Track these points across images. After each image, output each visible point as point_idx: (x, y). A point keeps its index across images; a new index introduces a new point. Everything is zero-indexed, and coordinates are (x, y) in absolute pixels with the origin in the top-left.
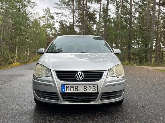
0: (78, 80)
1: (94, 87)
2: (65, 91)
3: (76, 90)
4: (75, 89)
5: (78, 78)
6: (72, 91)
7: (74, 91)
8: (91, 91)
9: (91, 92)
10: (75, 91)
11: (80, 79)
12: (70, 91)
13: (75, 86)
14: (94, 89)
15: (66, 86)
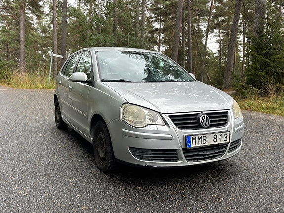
0: (204, 126)
1: (226, 136)
2: (192, 146)
3: (205, 142)
4: (204, 140)
5: (204, 124)
6: (200, 145)
7: (202, 145)
9: (222, 142)
11: (206, 125)
12: (197, 145)
13: (203, 137)
14: (226, 137)
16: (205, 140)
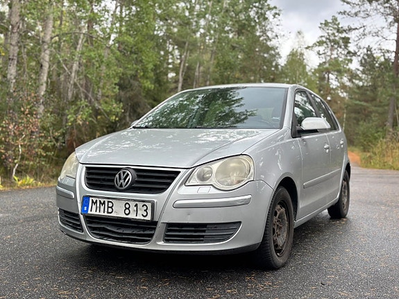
0: (118, 187)
1: (145, 208)
2: (89, 212)
3: (110, 210)
4: (108, 207)
5: (119, 184)
6: (102, 213)
7: (106, 214)
8: (140, 217)
9: (138, 218)
10: (108, 213)
12: (98, 213)
13: (108, 202)
14: (146, 210)
15: (91, 199)
16: (111, 207)
